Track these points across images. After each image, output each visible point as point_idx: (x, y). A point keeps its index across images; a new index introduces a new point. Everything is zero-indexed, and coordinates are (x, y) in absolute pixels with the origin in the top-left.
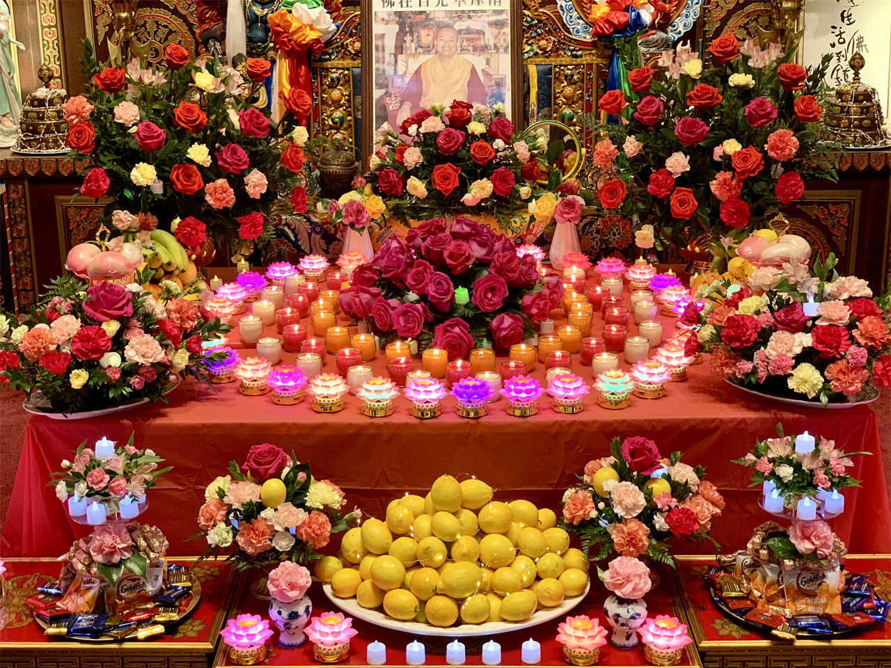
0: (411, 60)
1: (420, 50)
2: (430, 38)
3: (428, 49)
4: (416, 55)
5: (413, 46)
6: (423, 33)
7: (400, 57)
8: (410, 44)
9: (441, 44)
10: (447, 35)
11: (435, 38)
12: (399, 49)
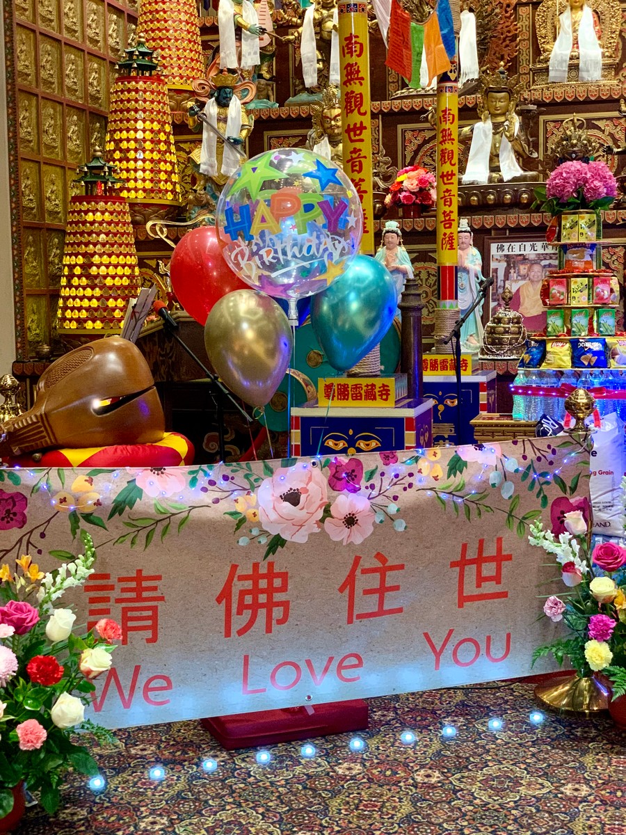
0: (513, 284)
1: (519, 278)
2: (526, 271)
3: (524, 277)
4: (516, 281)
5: (515, 275)
6: (522, 267)
7: (507, 282)
8: (513, 274)
9: (533, 274)
10: (536, 268)
11: (529, 269)
12: (507, 277)
